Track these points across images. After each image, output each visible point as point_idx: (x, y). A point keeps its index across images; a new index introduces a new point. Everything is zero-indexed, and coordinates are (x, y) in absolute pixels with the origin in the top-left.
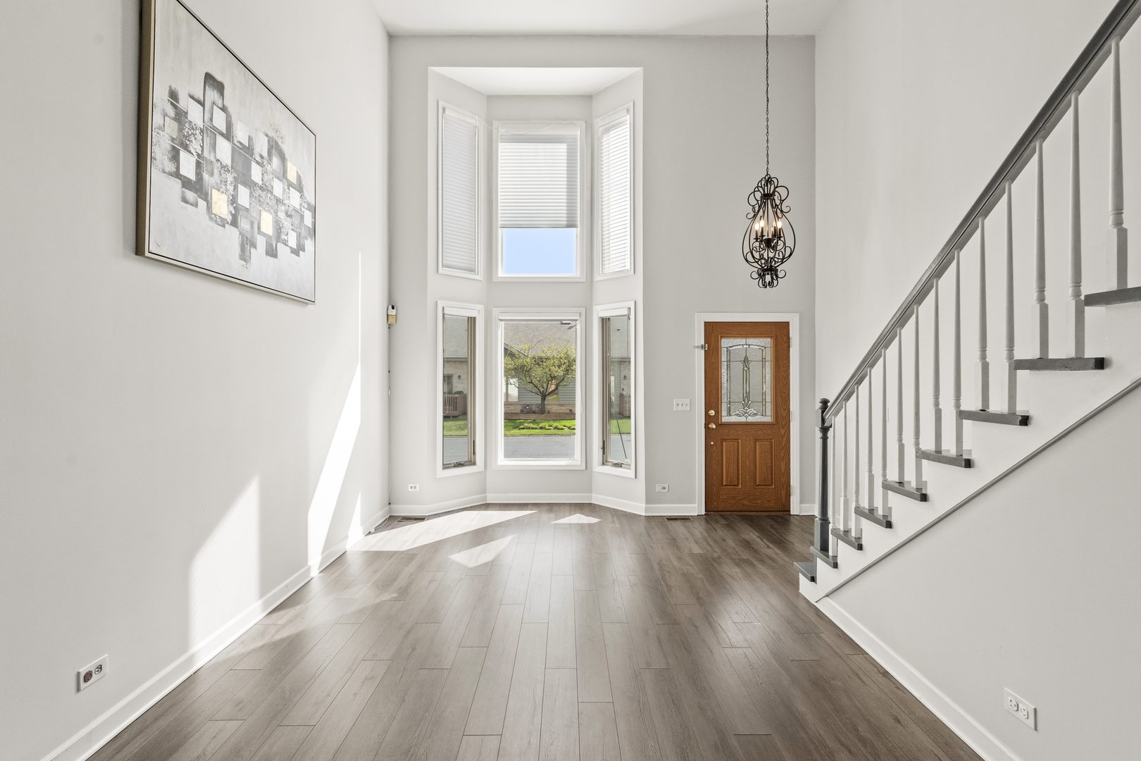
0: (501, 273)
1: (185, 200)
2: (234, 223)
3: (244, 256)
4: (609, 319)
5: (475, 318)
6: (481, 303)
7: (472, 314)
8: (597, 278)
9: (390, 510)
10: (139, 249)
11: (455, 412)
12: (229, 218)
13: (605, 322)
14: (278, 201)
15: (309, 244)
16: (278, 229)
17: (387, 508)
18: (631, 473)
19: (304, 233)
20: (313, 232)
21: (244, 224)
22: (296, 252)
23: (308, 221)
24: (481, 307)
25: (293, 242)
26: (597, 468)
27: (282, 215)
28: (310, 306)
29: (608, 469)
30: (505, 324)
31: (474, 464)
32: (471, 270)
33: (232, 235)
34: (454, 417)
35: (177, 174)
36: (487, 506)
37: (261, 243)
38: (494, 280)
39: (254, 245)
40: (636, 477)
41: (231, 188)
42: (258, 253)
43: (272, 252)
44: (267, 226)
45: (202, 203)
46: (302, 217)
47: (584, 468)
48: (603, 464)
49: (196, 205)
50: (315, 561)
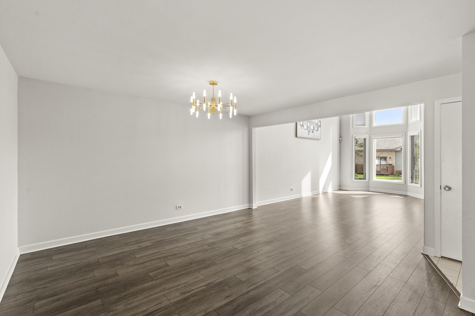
0: (375, 124)
1: (301, 128)
2: (307, 129)
3: (309, 134)
4: (414, 136)
5: (366, 138)
6: (367, 134)
7: (365, 137)
8: (409, 123)
9: (340, 188)
10: (296, 136)
11: (387, 173)
12: (306, 129)
13: (412, 137)
14: (314, 123)
15: (319, 129)
16: (314, 128)
17: (339, 187)
18: (419, 185)
19: (318, 127)
20: (320, 126)
21: (309, 129)
22: (317, 131)
23: (319, 124)
24: (368, 135)
25: (316, 129)
26: (409, 184)
27: (314, 125)
28: (320, 140)
29: (413, 184)
30: (376, 140)
31: (365, 179)
32: (364, 125)
33: (307, 131)
34: (386, 175)
35: (300, 125)
36: (369, 191)
37: (311, 131)
38: (372, 127)
39: (310, 132)
40: (421, 187)
41: (307, 124)
42: (311, 133)
43: (313, 132)
44: (312, 128)
45: (303, 128)
46: (318, 124)
47: (404, 183)
48: (412, 183)
49: (302, 128)
50: (321, 191)
